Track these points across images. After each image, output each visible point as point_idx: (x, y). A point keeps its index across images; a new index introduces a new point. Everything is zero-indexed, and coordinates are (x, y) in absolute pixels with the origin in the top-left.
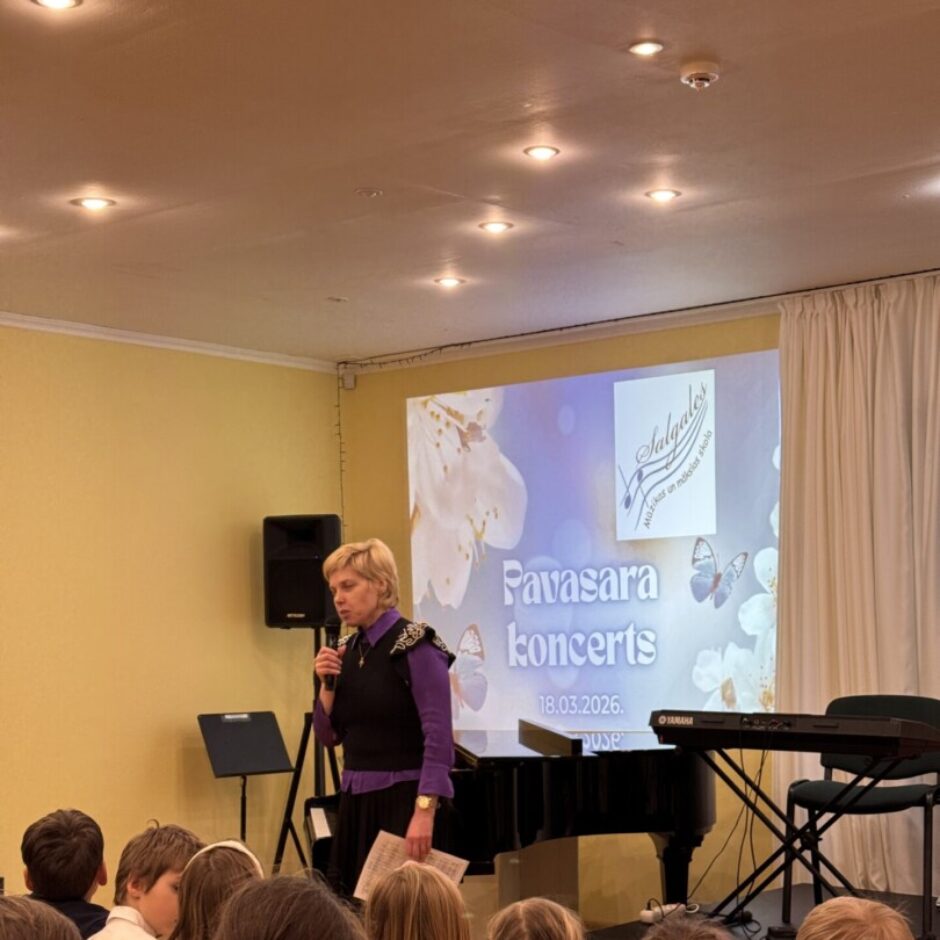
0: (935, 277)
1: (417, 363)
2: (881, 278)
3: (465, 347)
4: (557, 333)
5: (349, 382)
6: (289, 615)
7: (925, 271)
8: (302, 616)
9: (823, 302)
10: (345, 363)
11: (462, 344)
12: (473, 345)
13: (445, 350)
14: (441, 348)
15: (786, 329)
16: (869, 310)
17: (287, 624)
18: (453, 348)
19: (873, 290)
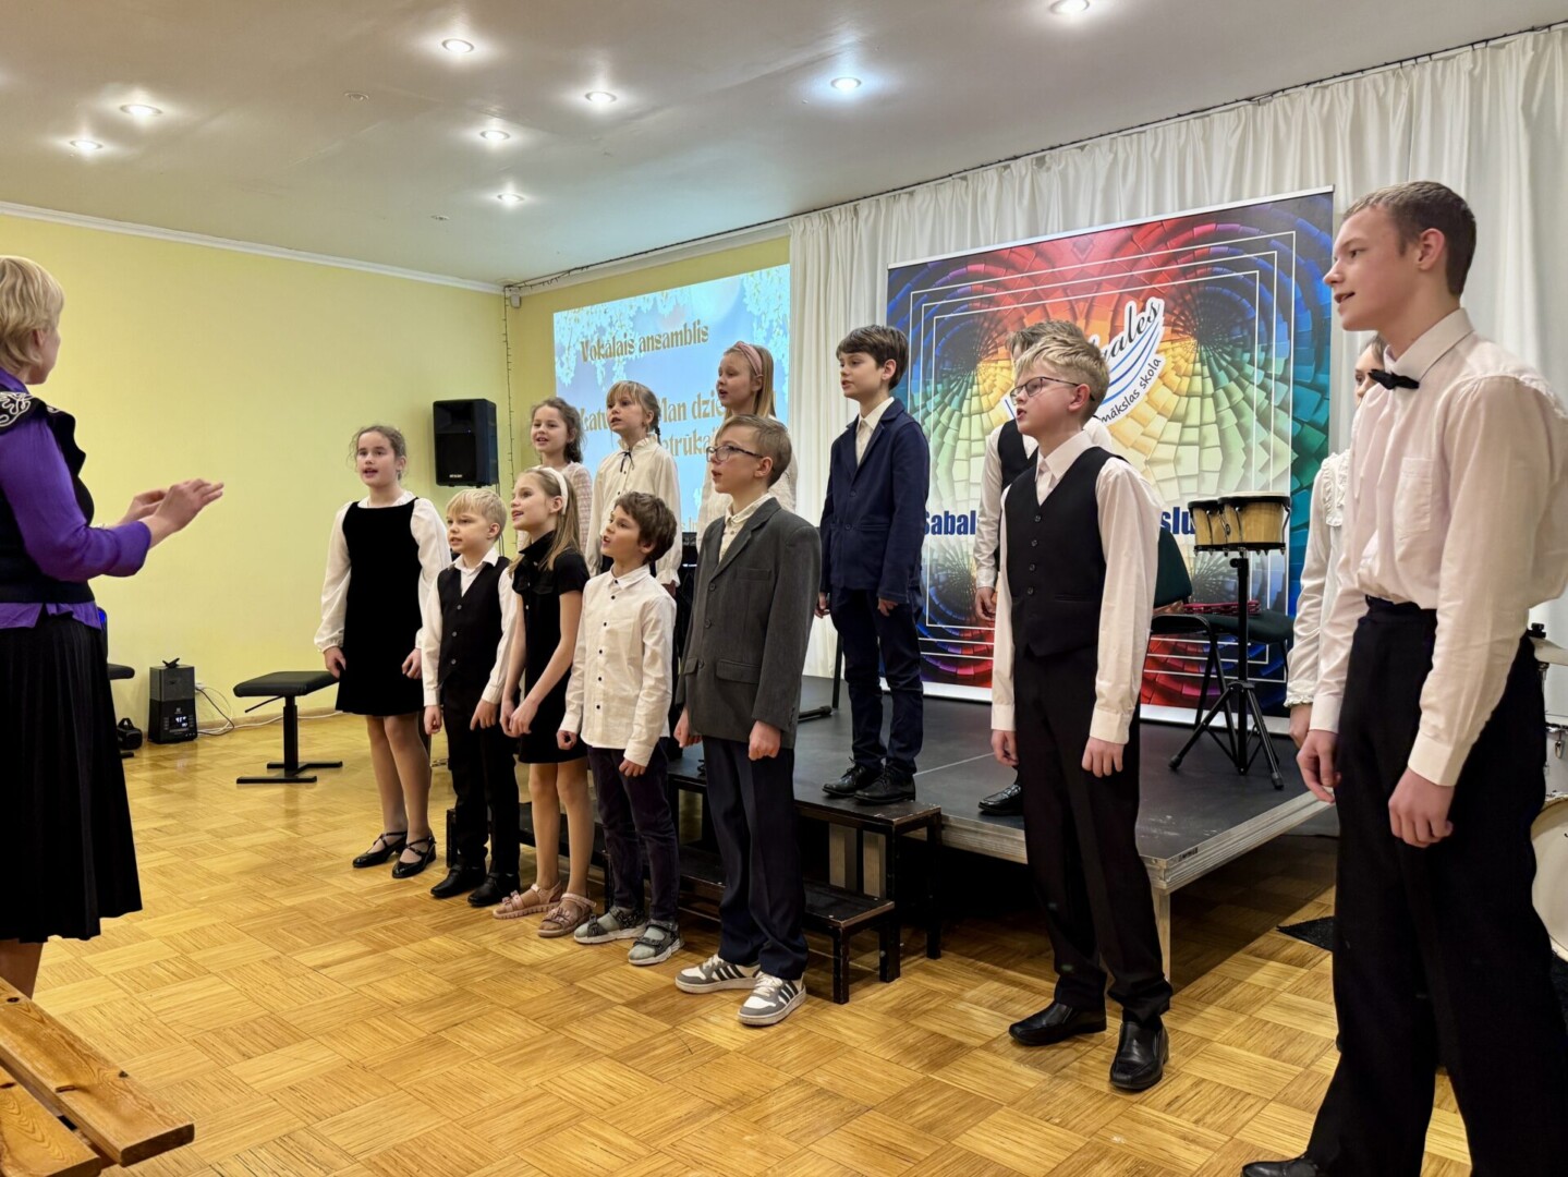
0: (895, 196)
1: (555, 286)
2: (858, 199)
3: (585, 270)
4: (644, 256)
5: (516, 302)
6: (451, 476)
7: (888, 192)
8: (460, 476)
9: (818, 220)
10: (509, 286)
11: (582, 268)
12: (590, 268)
13: (572, 273)
14: (569, 271)
15: (794, 245)
16: (849, 226)
17: (453, 483)
18: (575, 272)
19: (852, 209)
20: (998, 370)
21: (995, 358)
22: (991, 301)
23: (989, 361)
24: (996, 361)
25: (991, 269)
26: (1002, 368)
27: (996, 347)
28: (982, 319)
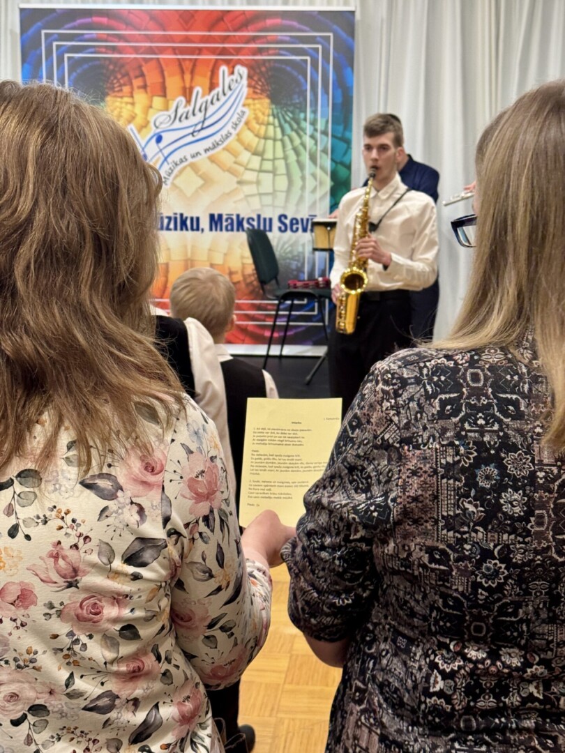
20: (123, 105)
21: (120, 94)
22: (114, 49)
23: (116, 96)
24: (122, 97)
25: (113, 23)
26: (127, 103)
27: (121, 86)
28: (107, 62)
